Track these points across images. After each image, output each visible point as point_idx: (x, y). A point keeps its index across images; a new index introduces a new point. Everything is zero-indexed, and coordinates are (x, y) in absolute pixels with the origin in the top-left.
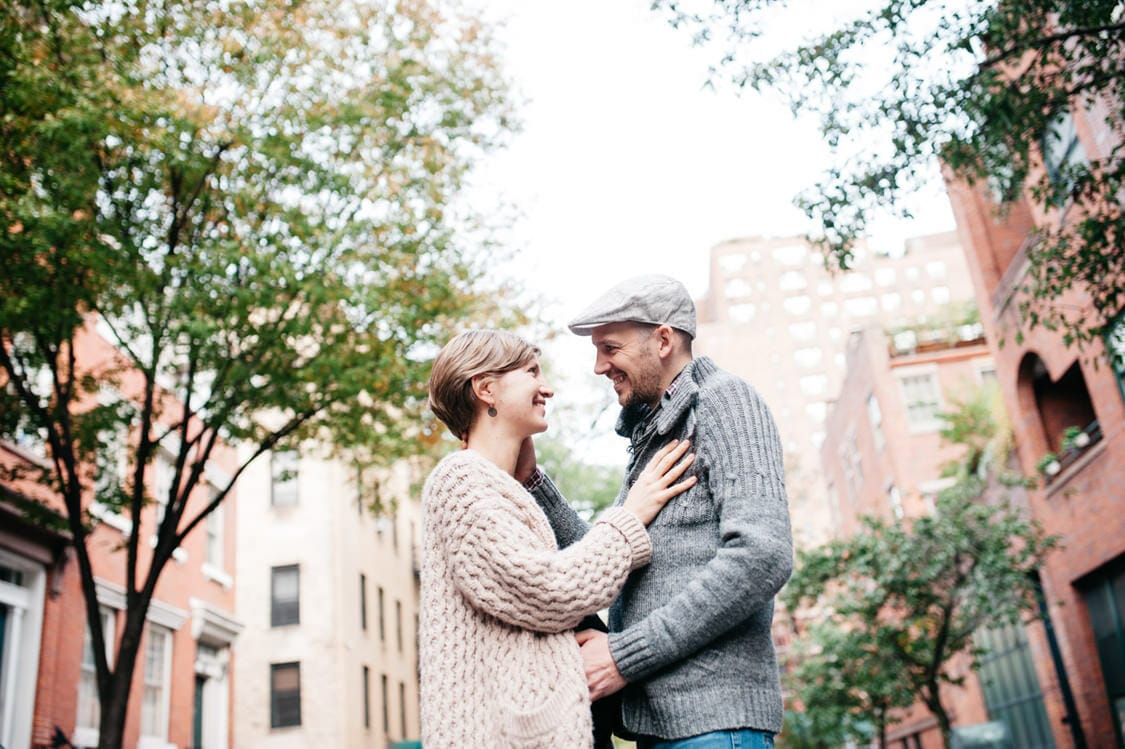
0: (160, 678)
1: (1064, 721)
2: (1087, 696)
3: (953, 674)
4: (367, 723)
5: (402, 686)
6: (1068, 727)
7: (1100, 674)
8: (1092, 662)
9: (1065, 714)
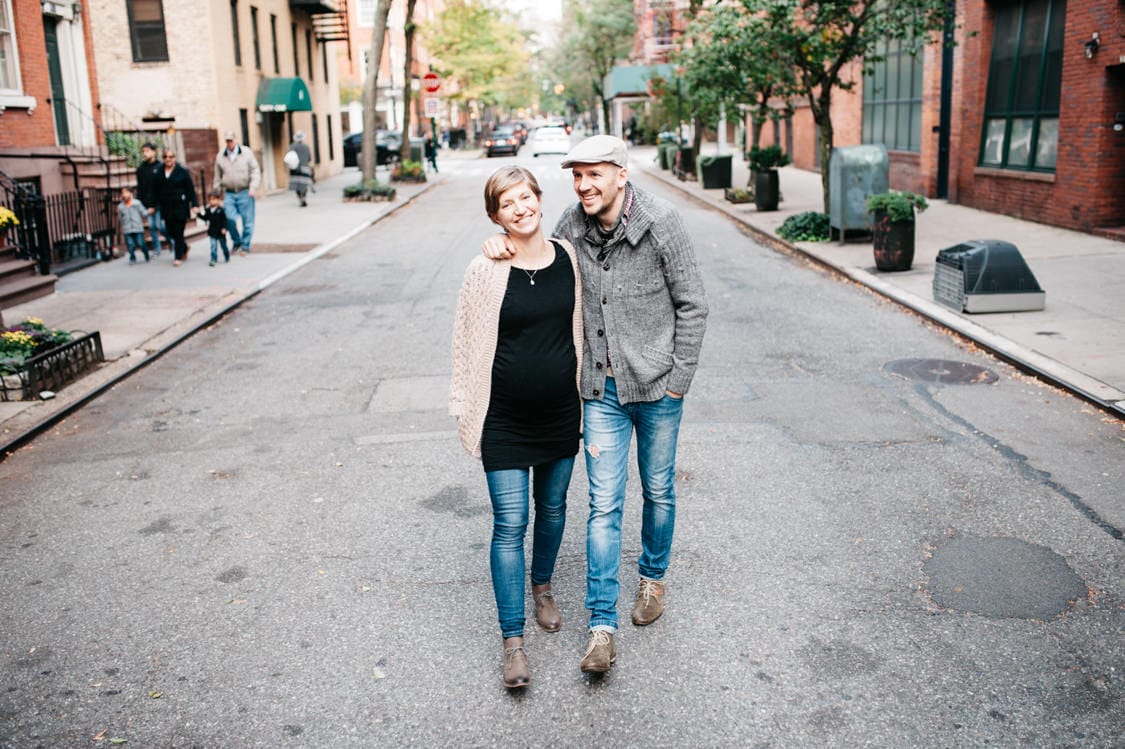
0: (9, 29)
1: (935, 129)
2: (964, 112)
3: (845, 80)
4: (238, 61)
5: (273, 18)
6: (937, 136)
7: (984, 95)
8: (980, 83)
9: (938, 124)
